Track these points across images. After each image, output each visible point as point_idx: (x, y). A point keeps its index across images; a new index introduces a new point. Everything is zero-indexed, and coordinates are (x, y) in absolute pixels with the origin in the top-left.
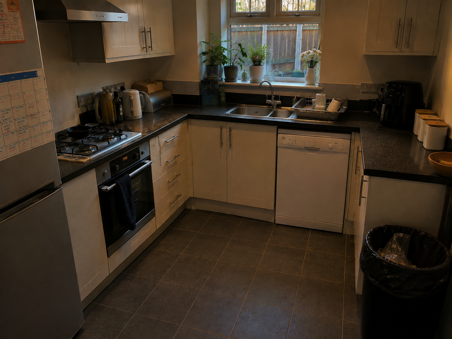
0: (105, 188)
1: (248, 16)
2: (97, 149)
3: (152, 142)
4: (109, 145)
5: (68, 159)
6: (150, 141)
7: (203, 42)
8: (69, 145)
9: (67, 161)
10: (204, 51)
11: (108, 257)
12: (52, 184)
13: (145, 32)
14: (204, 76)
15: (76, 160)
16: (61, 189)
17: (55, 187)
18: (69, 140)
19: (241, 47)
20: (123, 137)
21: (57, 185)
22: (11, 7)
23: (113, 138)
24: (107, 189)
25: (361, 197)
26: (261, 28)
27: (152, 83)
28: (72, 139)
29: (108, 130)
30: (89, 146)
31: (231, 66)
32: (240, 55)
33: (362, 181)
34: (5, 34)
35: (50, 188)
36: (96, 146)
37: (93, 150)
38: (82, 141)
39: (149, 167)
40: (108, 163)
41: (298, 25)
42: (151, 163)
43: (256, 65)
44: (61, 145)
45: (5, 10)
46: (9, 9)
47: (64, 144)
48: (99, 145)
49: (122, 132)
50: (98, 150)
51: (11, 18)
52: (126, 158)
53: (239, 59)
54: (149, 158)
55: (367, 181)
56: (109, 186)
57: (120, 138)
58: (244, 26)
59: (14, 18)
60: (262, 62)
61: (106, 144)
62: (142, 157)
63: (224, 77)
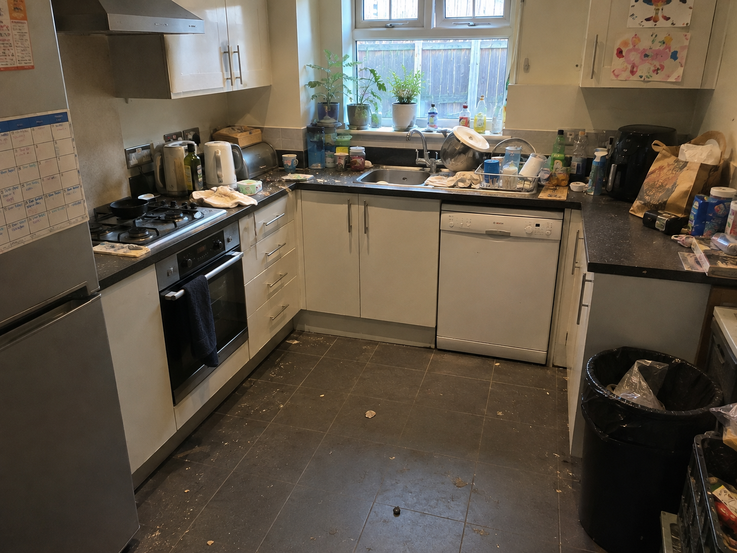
0: (171, 294)
1: (387, 27)
2: (158, 234)
3: (244, 223)
4: (177, 228)
5: (111, 251)
6: (240, 220)
7: (310, 66)
8: (112, 228)
9: (109, 254)
10: (313, 80)
11: (175, 404)
12: (84, 289)
13: (229, 52)
14: (313, 120)
15: (124, 252)
16: (100, 297)
17: (90, 294)
18: (113, 220)
19: (375, 75)
20: (197, 215)
21: (92, 291)
22: (15, 14)
23: (182, 218)
24: (174, 297)
25: (581, 305)
26: (414, 45)
27: (245, 131)
28: (117, 219)
29: (173, 204)
30: (144, 229)
31: (358, 104)
32: (374, 87)
33: (584, 281)
34: (5, 57)
35: (81, 296)
36: (155, 229)
37: (151, 237)
38: (134, 222)
39: (239, 262)
40: (175, 257)
41: (473, 41)
42: (242, 255)
43: (404, 103)
44: (101, 228)
45: (6, 19)
46: (12, 18)
47: (106, 228)
48: (161, 228)
49: (196, 209)
50: (158, 236)
51: (15, 32)
52: (203, 248)
53: (372, 93)
54: (238, 249)
55: (591, 281)
56: (177, 291)
57: (194, 218)
58: (384, 42)
59: (20, 33)
60: (413, 99)
61: (171, 226)
62: (228, 246)
63: (346, 121)
